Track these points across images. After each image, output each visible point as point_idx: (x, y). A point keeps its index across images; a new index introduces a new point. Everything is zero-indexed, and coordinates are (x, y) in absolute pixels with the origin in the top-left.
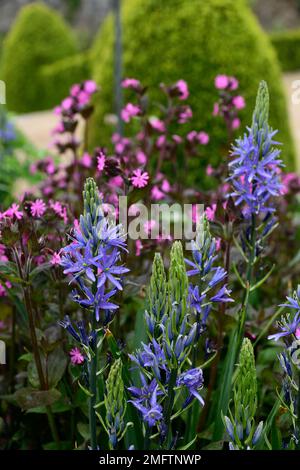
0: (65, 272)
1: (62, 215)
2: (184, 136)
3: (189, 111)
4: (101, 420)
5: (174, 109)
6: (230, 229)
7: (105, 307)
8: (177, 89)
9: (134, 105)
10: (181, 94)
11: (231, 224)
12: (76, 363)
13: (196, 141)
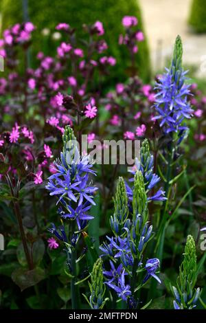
0: (51, 194)
1: (30, 137)
2: (98, 61)
3: (105, 44)
4: (86, 298)
5: (94, 43)
6: (157, 143)
7: (83, 218)
8: (96, 28)
9: (67, 44)
10: (99, 32)
11: (157, 139)
12: (53, 248)
13: (107, 63)
